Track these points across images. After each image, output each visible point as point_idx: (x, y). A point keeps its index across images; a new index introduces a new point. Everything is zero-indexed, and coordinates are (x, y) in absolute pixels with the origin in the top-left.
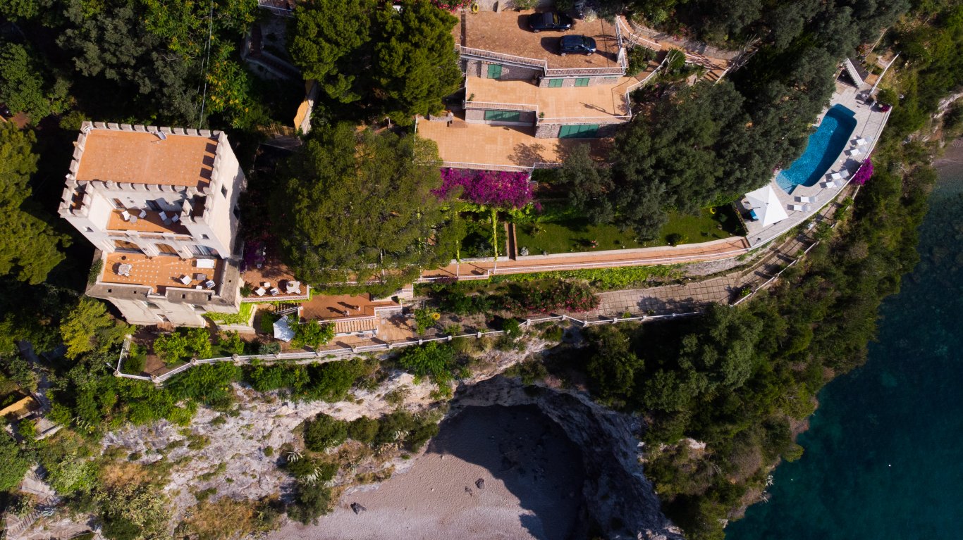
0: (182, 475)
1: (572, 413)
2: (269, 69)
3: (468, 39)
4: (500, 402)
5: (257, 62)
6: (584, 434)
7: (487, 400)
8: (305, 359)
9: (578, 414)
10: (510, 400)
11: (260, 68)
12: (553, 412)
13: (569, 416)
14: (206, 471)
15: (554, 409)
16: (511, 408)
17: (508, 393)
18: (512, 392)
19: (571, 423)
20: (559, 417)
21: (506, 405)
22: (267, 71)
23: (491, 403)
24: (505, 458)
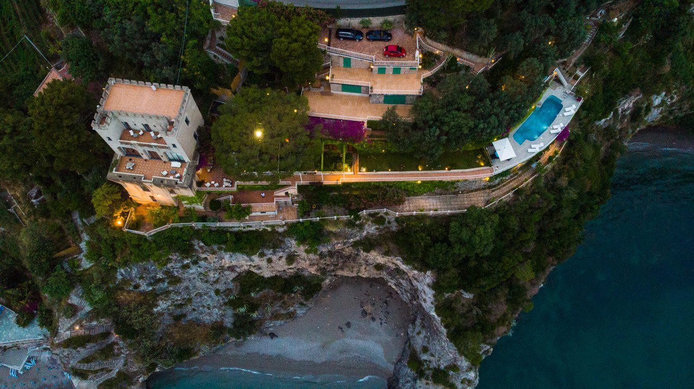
0: (165, 302)
1: (401, 281)
2: (220, 57)
3: (331, 43)
4: (360, 274)
5: (213, 52)
6: (409, 295)
7: (352, 272)
8: (234, 227)
9: (404, 281)
10: (366, 273)
11: (215, 56)
12: (391, 281)
13: (400, 283)
14: (180, 302)
15: (391, 279)
16: (366, 278)
17: (365, 268)
18: (367, 268)
19: (402, 288)
20: (395, 285)
21: (364, 276)
22: (219, 58)
23: (354, 275)
24: (364, 311)
